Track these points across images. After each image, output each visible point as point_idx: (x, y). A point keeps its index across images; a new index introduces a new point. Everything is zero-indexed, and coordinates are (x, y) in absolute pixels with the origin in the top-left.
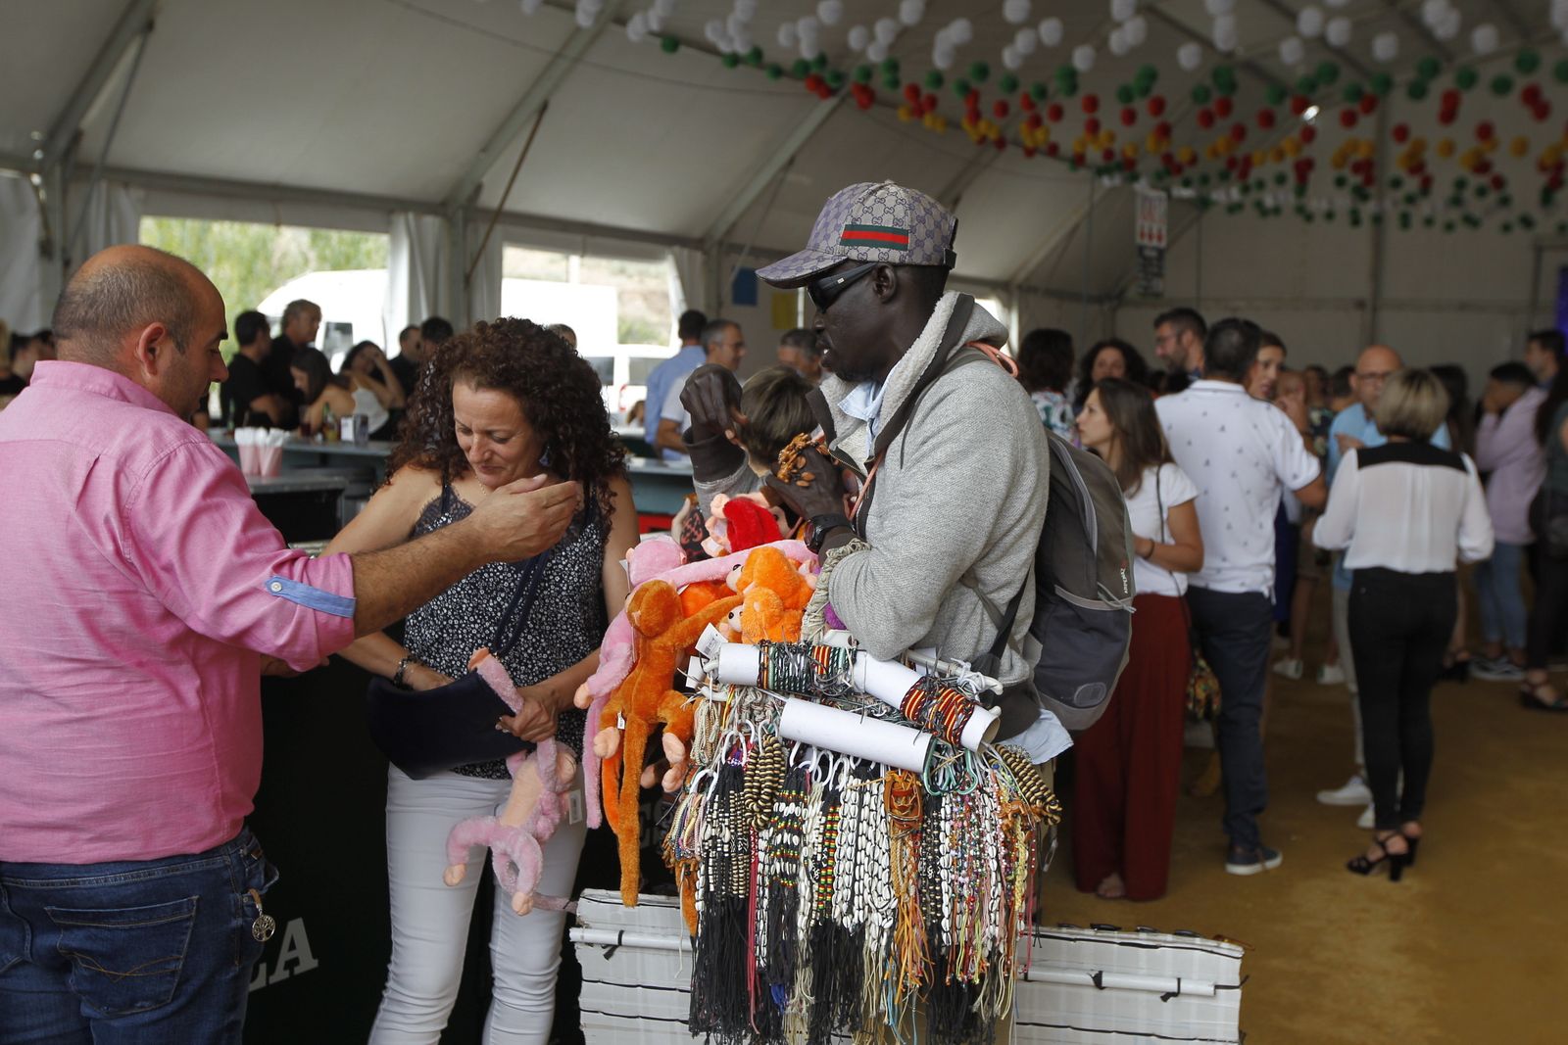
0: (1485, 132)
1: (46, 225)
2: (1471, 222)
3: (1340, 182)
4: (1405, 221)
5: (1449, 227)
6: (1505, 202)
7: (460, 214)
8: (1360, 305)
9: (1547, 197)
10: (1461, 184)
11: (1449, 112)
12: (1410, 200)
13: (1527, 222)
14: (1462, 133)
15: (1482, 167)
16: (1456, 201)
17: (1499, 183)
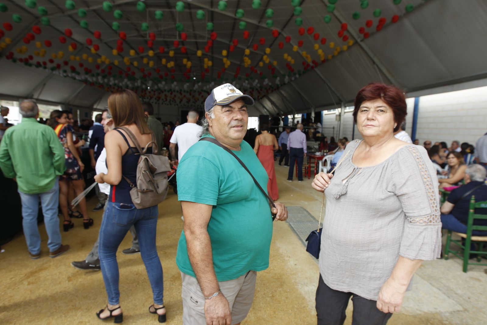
0: (175, 96)
2: (171, 104)
3: (156, 99)
4: (162, 104)
5: (168, 105)
6: (175, 102)
9: (180, 102)
10: (170, 100)
11: (171, 94)
12: (164, 101)
13: (177, 105)
14: (173, 96)
15: (174, 99)
16: (170, 102)
17: (175, 100)
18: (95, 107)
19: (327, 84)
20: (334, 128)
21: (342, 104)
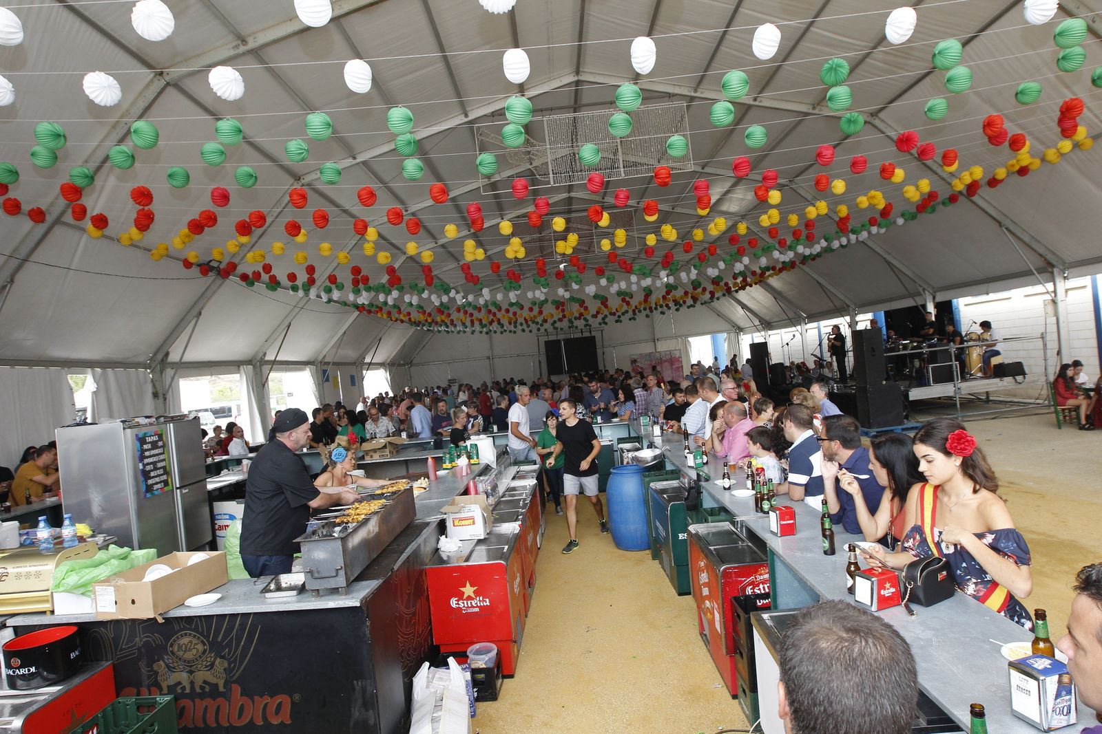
1: (154, 386)
7: (258, 363)
8: (489, 358)
18: (368, 360)
19: (1007, 229)
20: (1043, 337)
21: (1055, 270)
